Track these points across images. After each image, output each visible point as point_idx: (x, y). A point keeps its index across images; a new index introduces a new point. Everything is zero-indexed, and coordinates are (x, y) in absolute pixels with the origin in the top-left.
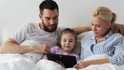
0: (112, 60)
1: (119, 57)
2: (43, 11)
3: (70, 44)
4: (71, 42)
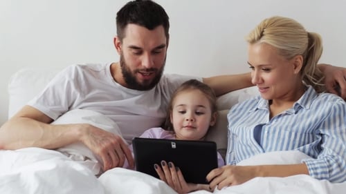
0: (316, 168)
2: (126, 29)
3: (196, 121)
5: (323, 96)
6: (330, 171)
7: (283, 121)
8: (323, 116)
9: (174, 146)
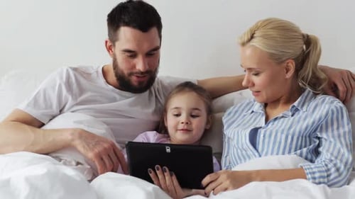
0: (314, 173)
1: (335, 165)
2: (118, 32)
3: (191, 124)
4: (193, 116)
5: (320, 98)
6: (328, 176)
7: (279, 125)
8: (320, 119)
9: (168, 150)
